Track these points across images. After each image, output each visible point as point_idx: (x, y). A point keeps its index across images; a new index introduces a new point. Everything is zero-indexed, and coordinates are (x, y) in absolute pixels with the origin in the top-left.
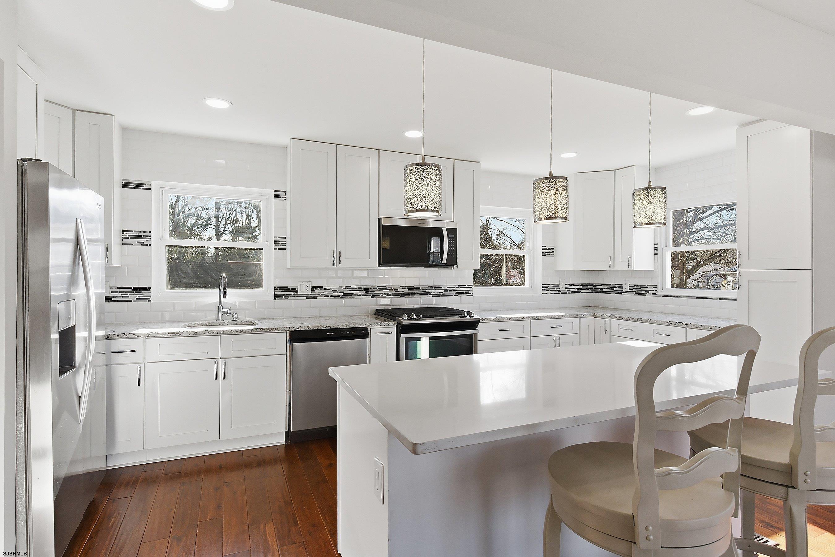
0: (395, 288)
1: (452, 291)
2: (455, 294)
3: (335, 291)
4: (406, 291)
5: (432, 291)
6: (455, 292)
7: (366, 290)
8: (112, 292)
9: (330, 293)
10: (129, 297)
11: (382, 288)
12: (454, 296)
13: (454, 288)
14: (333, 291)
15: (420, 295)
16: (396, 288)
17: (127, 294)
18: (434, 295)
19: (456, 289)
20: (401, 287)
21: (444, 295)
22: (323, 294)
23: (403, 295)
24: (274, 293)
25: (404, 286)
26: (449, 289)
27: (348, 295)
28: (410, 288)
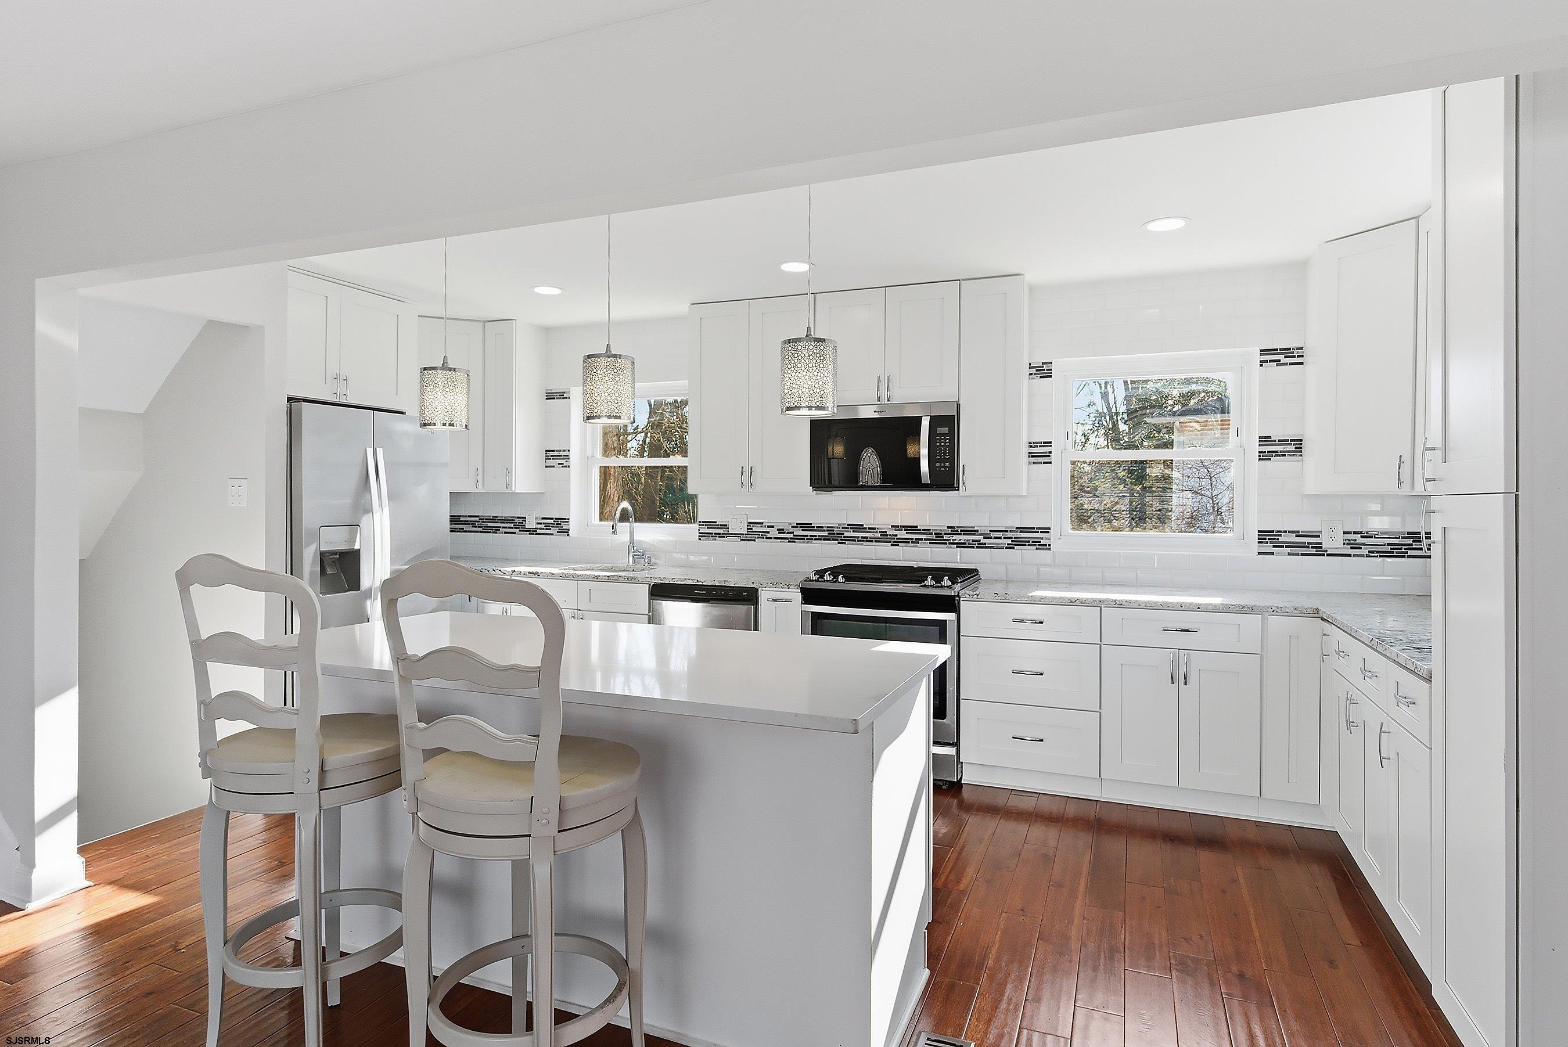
0: (881, 529)
1: (1000, 538)
2: (1008, 544)
3: (781, 531)
4: (902, 534)
5: (955, 537)
6: (1009, 541)
7: (830, 529)
8: (538, 523)
9: (774, 533)
10: (550, 529)
11: (858, 527)
12: (1007, 548)
13: (1007, 531)
14: (778, 530)
15: (930, 543)
16: (884, 527)
17: (549, 526)
18: (961, 545)
19: (1009, 535)
20: (892, 526)
21: (982, 546)
22: (764, 535)
23: (896, 542)
24: (699, 530)
25: (898, 526)
26: (993, 535)
27: (802, 538)
28: (912, 529)
